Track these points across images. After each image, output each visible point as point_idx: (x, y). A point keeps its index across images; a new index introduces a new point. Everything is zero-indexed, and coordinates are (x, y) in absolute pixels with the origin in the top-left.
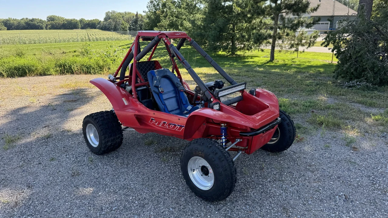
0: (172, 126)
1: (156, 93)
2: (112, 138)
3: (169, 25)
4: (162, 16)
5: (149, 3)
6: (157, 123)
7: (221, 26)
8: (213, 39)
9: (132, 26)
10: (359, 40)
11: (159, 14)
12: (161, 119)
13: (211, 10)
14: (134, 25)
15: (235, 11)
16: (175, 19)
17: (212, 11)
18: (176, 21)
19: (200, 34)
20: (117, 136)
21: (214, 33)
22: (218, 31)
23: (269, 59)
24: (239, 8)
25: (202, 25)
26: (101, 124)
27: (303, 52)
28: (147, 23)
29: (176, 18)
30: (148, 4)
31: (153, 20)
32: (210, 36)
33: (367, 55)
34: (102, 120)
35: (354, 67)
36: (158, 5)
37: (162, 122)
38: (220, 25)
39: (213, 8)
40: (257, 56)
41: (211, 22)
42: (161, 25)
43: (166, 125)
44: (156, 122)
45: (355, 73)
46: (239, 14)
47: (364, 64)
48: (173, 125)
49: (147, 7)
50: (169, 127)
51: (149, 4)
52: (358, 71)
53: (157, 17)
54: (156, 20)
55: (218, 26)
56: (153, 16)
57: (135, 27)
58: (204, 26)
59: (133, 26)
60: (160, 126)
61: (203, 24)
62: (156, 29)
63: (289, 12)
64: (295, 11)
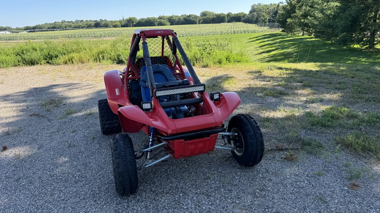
1: (143, 87)
2: (109, 122)
3: (302, 15)
4: (297, 6)
7: (354, 15)
9: (271, 18)
11: (294, 4)
14: (274, 17)
16: (308, 8)
18: (309, 10)
20: (115, 121)
21: (344, 23)
22: (350, 20)
25: (332, 15)
26: (101, 109)
28: (282, 14)
31: (288, 11)
34: (104, 106)
42: (294, 15)
53: (293, 7)
54: (291, 10)
55: (350, 15)
56: (288, 7)
57: (274, 18)
58: (334, 16)
59: (273, 18)
61: (333, 13)
62: (289, 20)
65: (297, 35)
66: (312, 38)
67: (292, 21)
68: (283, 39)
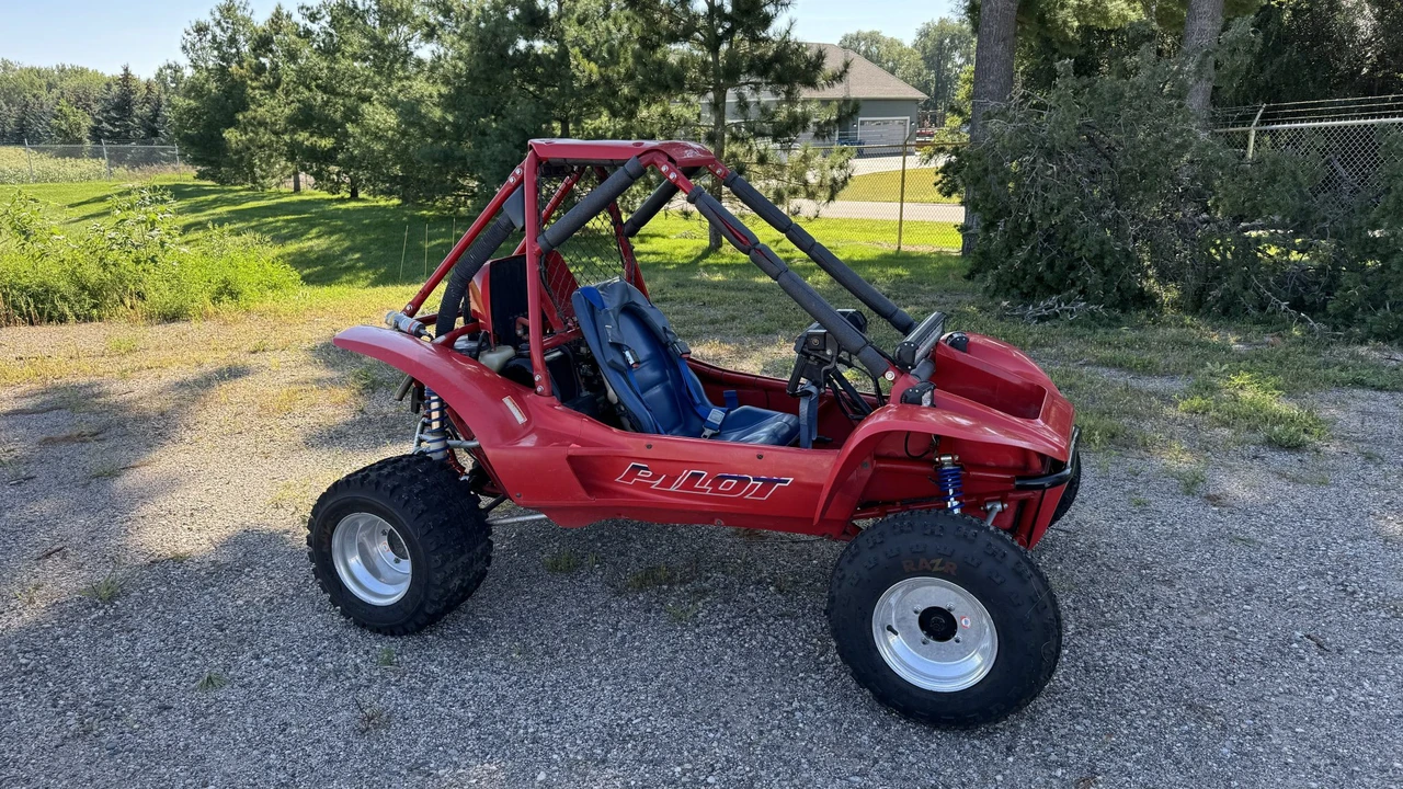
0: (729, 484)
3: (291, 120)
4: (255, 84)
5: (189, 34)
6: (658, 482)
7: (528, 128)
8: (497, 174)
9: (104, 124)
10: (1053, 172)
11: (241, 77)
12: (681, 465)
13: (483, 69)
14: (117, 120)
15: (578, 74)
16: (320, 97)
17: (485, 72)
18: (326, 103)
19: (442, 155)
23: (706, 243)
24: (592, 65)
25: (448, 123)
28: (190, 111)
29: (325, 92)
30: (185, 35)
31: (216, 100)
32: (486, 162)
33: (1081, 218)
35: (1045, 258)
36: (233, 41)
37: (686, 474)
38: (519, 122)
39: (488, 60)
41: (483, 112)
43: (703, 484)
44: (655, 477)
45: (1048, 276)
46: (592, 86)
47: (1077, 246)
48: (735, 482)
49: (184, 48)
50: (715, 490)
51: (189, 38)
52: (1056, 269)
53: (232, 87)
54: (227, 99)
56: (213, 86)
57: (119, 126)
58: (454, 125)
59: (115, 126)
60: (673, 489)
61: (450, 118)
62: (231, 135)
63: (760, 83)
64: (780, 80)
65: (274, 189)
66: (342, 200)
67: (244, 138)
68: (235, 204)
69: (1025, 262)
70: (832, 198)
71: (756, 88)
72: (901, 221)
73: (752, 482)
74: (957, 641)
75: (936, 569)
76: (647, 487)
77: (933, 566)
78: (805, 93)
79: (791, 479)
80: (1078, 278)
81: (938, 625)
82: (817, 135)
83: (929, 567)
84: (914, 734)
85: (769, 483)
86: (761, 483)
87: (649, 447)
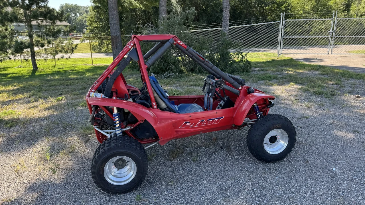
0: (210, 122)
6: (192, 125)
12: (199, 119)
27: (69, 58)
35: (162, 64)
37: (200, 121)
40: (9, 67)
43: (204, 123)
45: (164, 68)
47: (169, 60)
48: (211, 120)
50: (207, 124)
52: (165, 66)
60: (196, 126)
63: (44, 20)
64: (51, 19)
69: (158, 65)
70: (73, 52)
71: (42, 21)
72: (92, 58)
73: (215, 120)
74: (278, 142)
75: (277, 127)
76: (188, 128)
77: (277, 126)
78: (58, 23)
79: (224, 117)
80: (170, 68)
81: (273, 140)
82: (64, 35)
83: (276, 127)
84: (273, 165)
85: (219, 119)
86: (217, 119)
87: (190, 116)
